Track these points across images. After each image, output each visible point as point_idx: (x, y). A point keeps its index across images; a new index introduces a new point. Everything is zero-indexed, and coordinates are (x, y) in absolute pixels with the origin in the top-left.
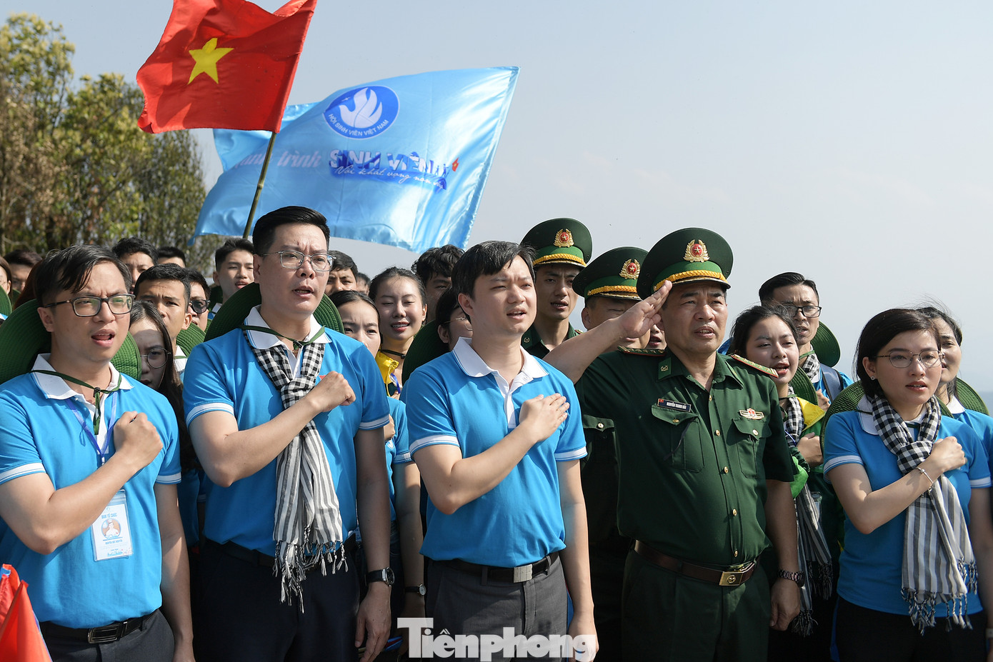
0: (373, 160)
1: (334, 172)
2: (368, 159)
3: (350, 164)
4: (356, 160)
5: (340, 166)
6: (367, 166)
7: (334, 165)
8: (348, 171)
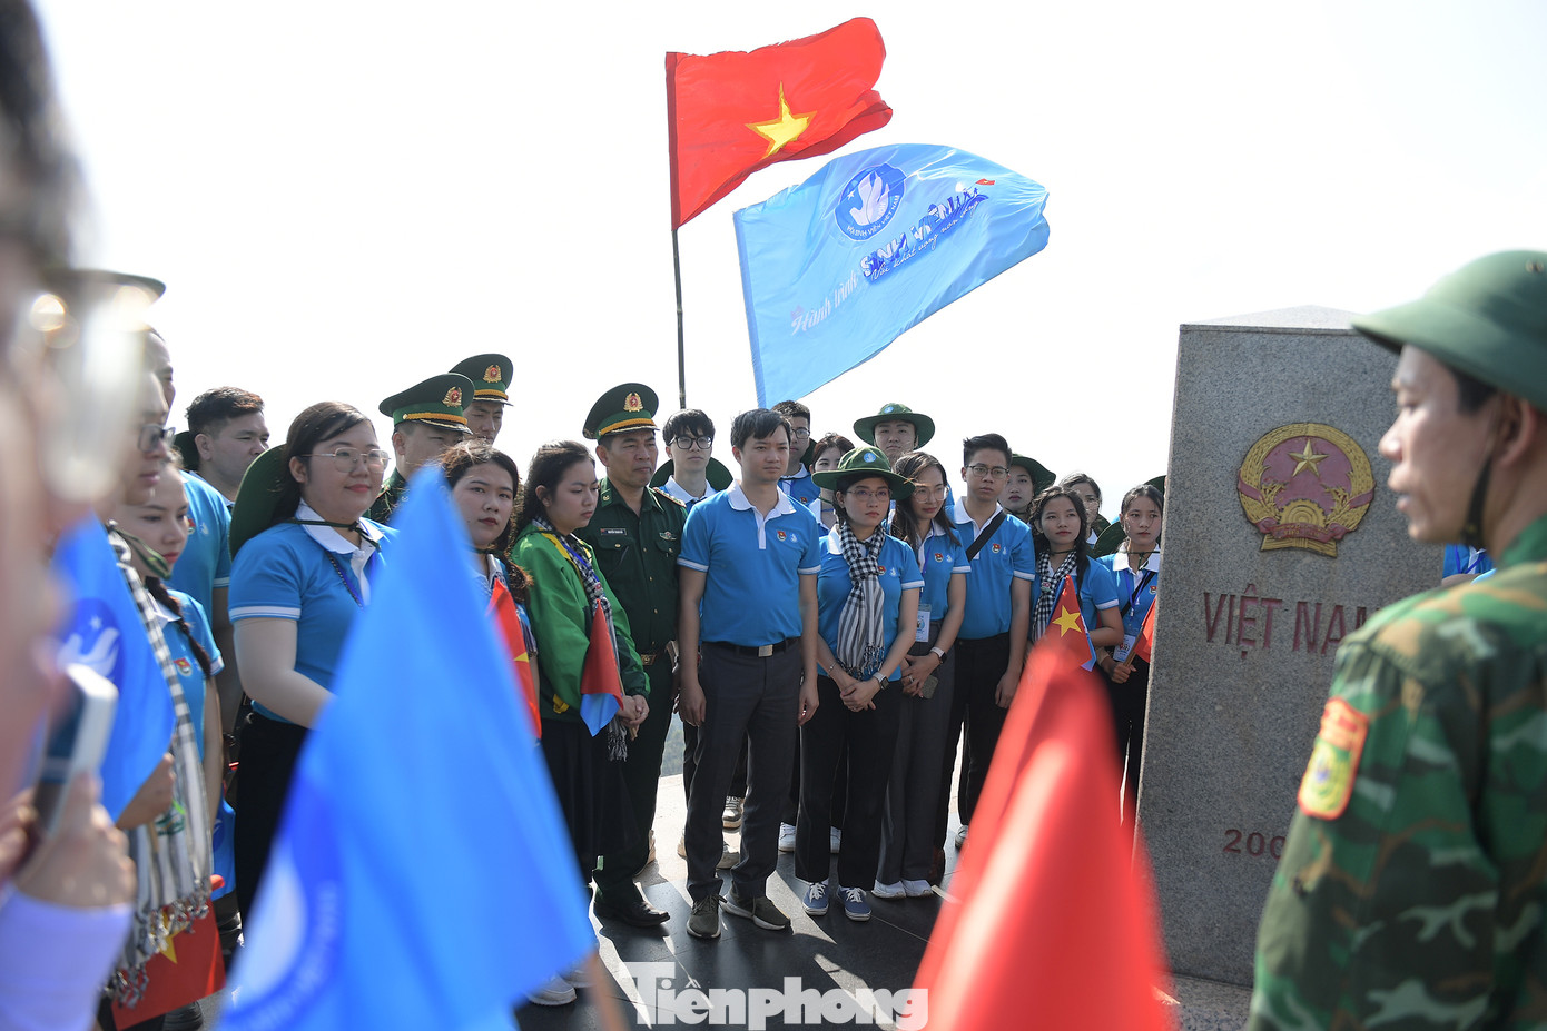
0: (901, 246)
1: (872, 281)
2: (895, 248)
3: (881, 263)
4: (885, 255)
5: (872, 270)
6: (898, 255)
7: (868, 273)
8: (883, 271)
